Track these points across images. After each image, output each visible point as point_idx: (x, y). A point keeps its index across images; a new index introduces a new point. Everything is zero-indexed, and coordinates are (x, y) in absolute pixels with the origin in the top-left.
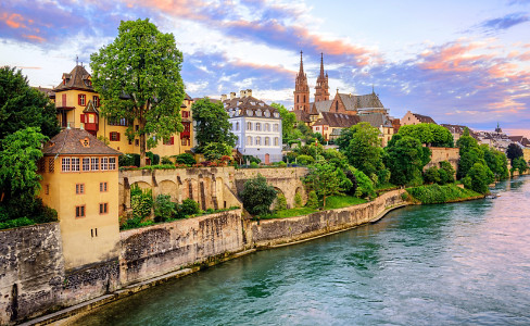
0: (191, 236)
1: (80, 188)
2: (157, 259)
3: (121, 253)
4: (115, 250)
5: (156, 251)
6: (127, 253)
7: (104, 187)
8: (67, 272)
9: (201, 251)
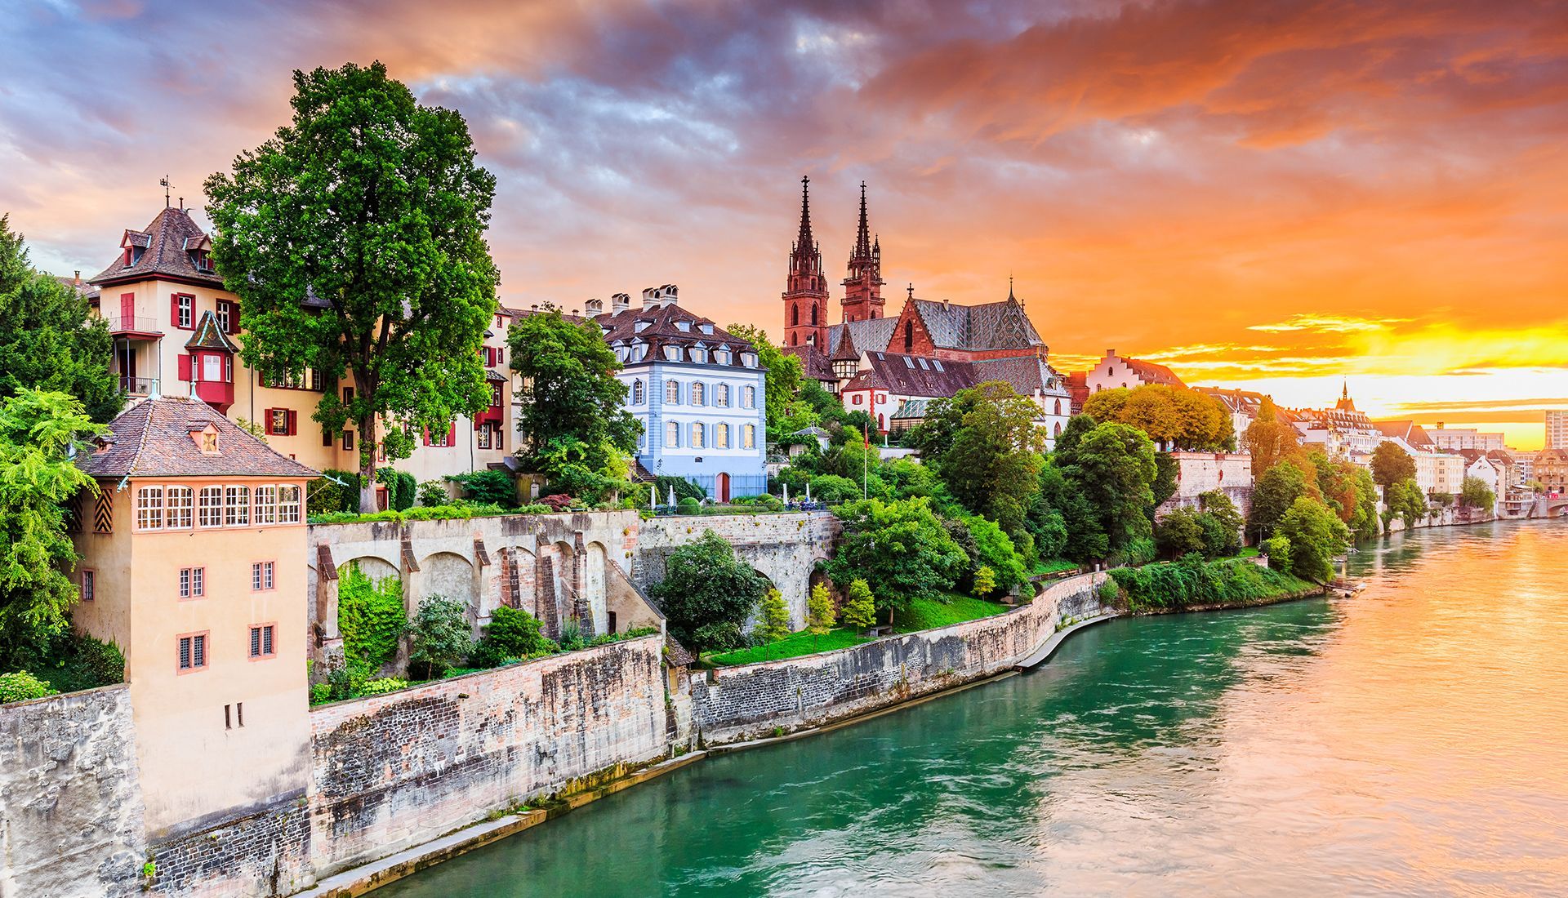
0: (520, 720)
1: (192, 581)
2: (423, 791)
3: (314, 777)
4: (296, 769)
5: (417, 769)
6: (333, 776)
7: (264, 575)
8: (153, 840)
9: (547, 763)
